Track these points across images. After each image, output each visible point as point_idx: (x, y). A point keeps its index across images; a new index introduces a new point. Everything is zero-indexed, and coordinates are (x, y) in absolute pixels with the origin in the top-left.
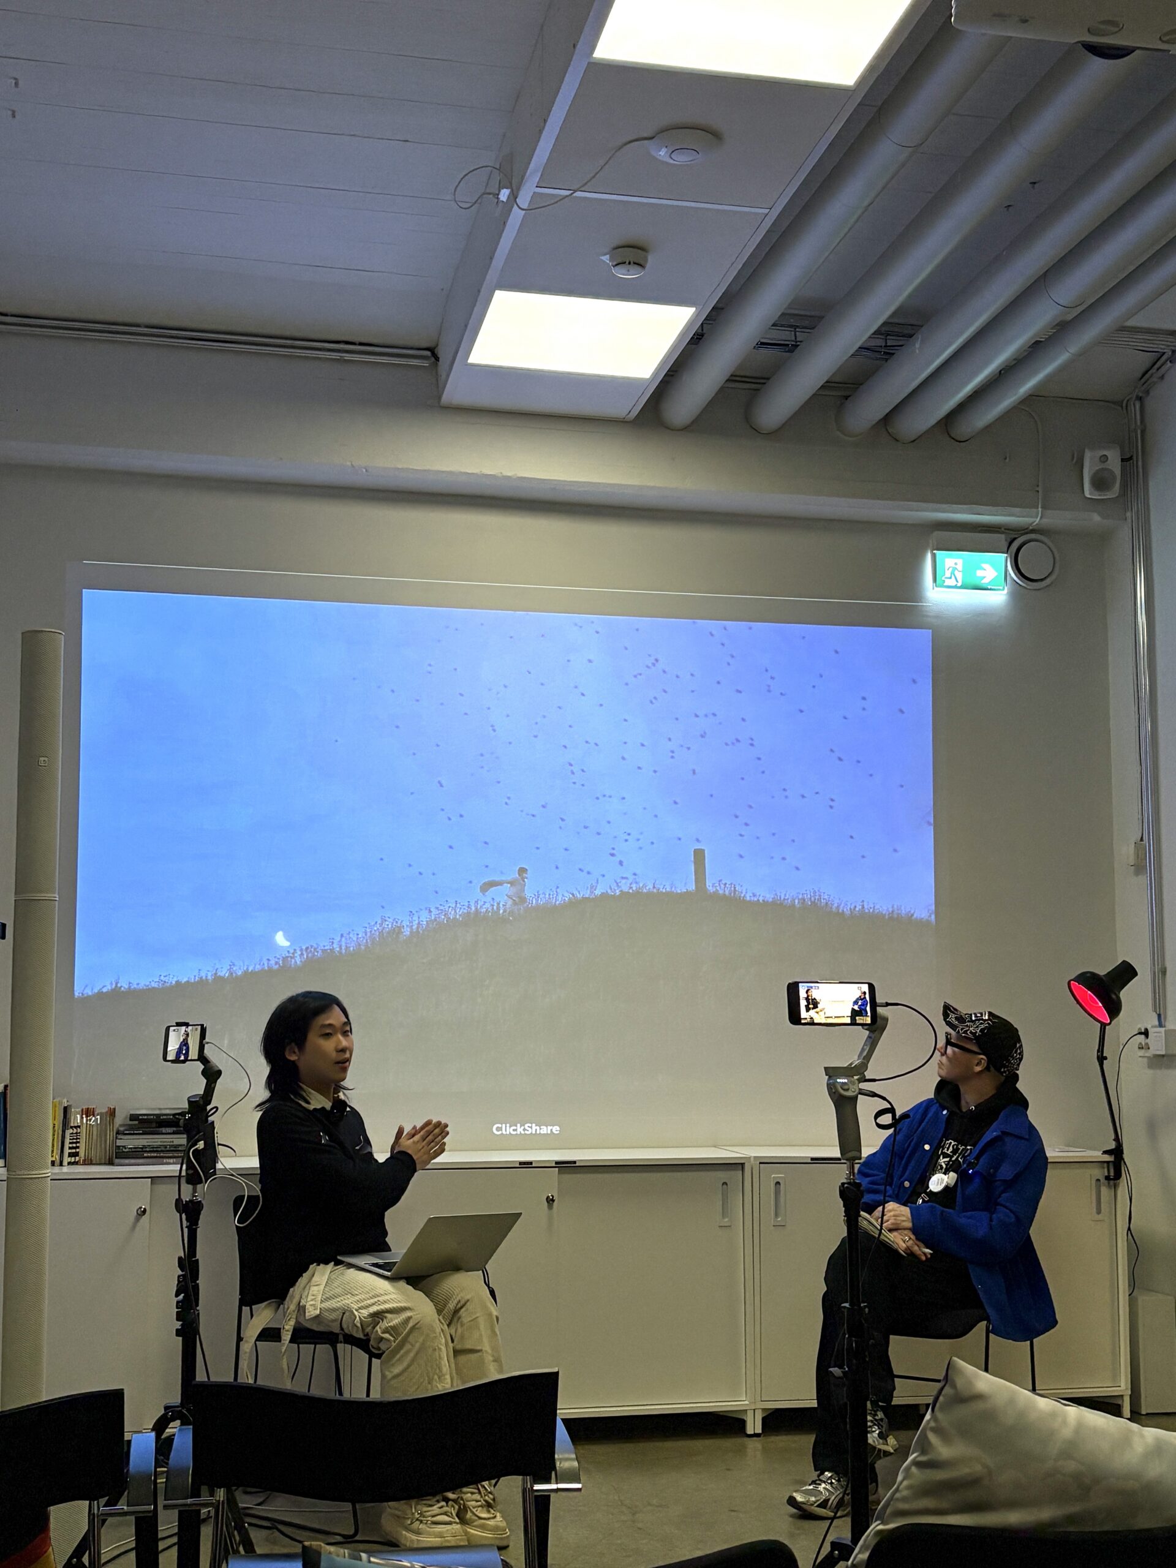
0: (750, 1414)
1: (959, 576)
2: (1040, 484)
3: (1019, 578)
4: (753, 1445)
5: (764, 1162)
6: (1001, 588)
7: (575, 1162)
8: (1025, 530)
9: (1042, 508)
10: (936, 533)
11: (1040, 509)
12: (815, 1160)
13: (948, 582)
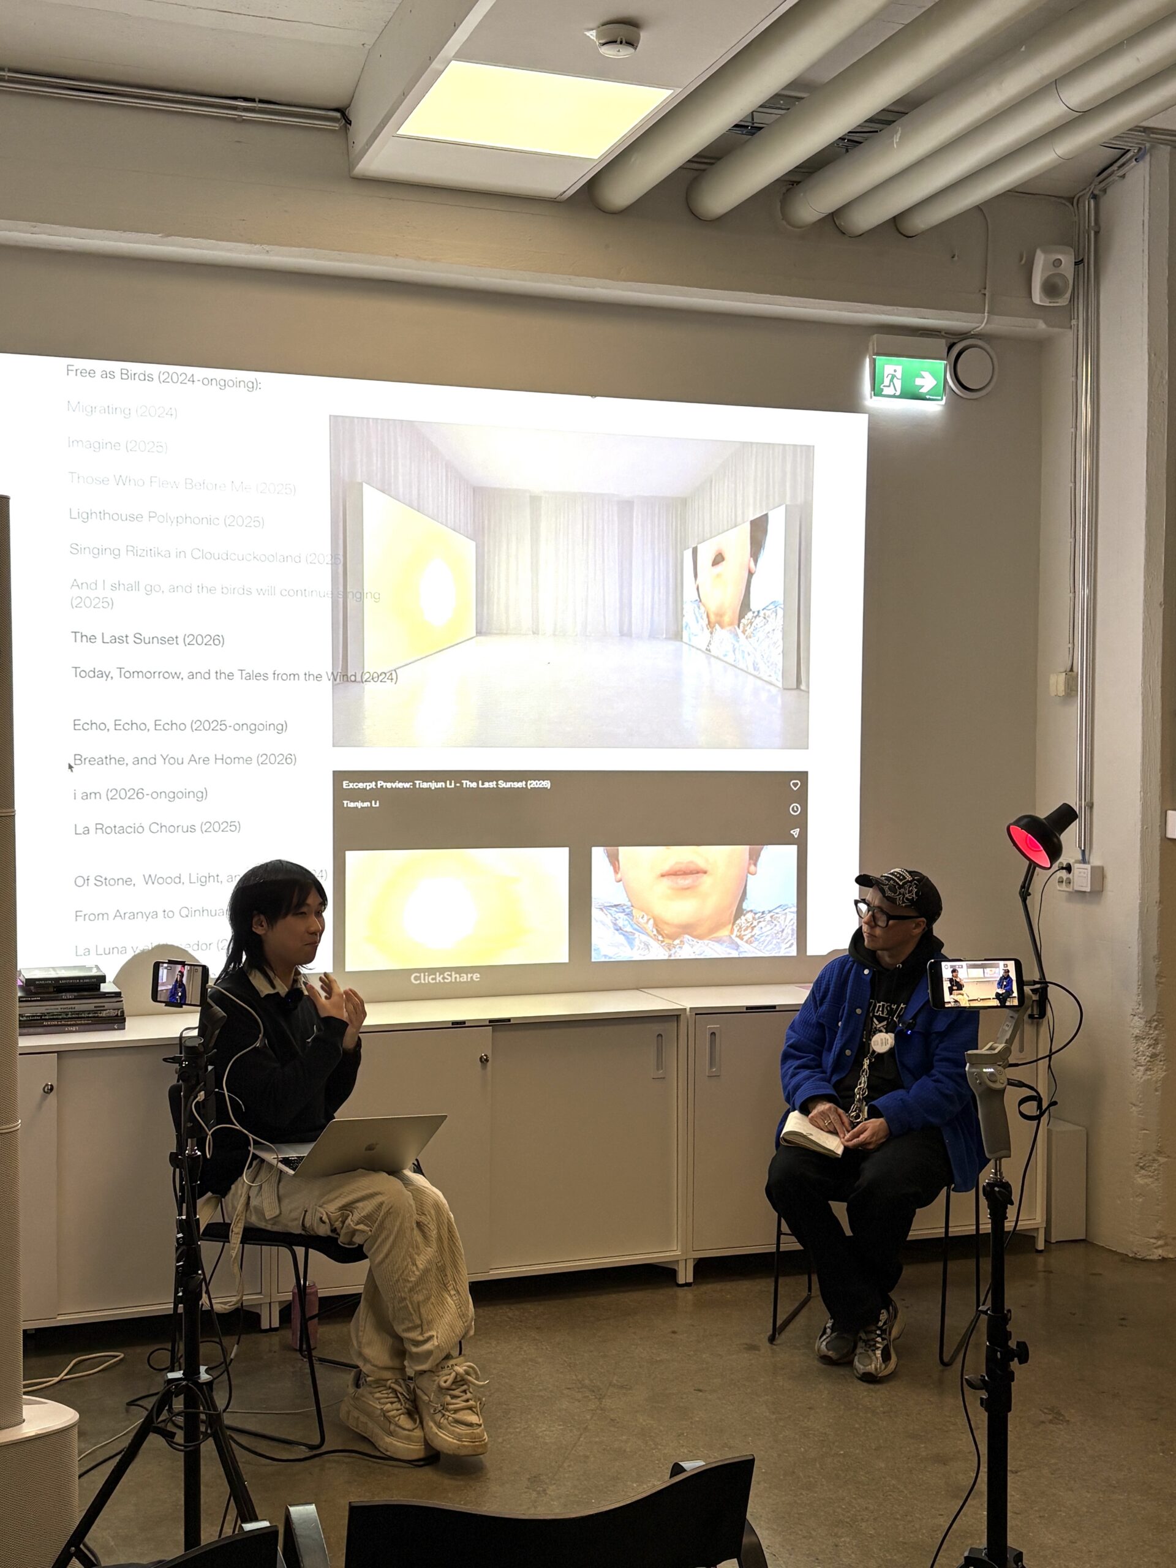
0: (682, 1266)
1: (898, 384)
2: (987, 287)
3: (957, 388)
4: (686, 1297)
5: (699, 1013)
6: (940, 398)
7: (508, 1020)
8: (964, 335)
9: (988, 313)
10: (876, 337)
11: (986, 314)
12: (751, 1009)
13: (886, 391)
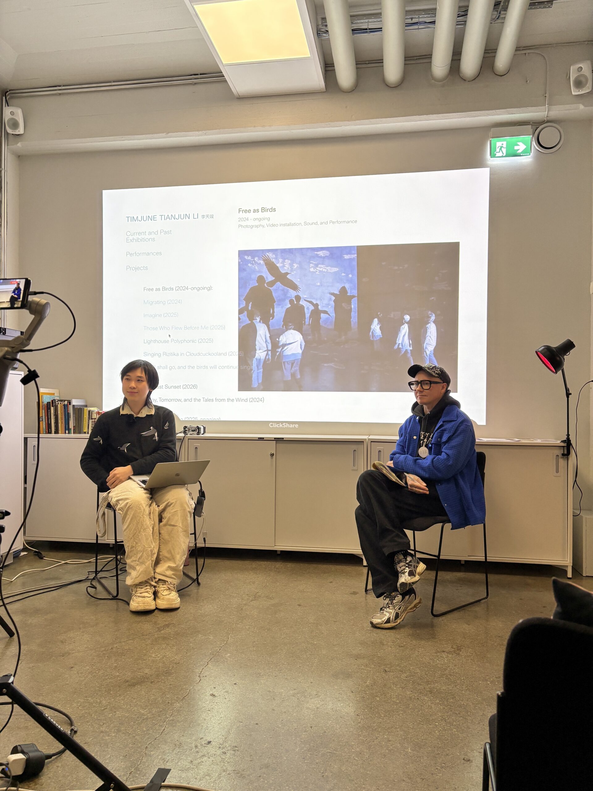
1: (504, 150)
2: (547, 92)
3: (539, 148)
5: (373, 441)
6: (528, 154)
7: (283, 439)
8: (544, 122)
10: (492, 129)
11: (547, 106)
13: (498, 155)
